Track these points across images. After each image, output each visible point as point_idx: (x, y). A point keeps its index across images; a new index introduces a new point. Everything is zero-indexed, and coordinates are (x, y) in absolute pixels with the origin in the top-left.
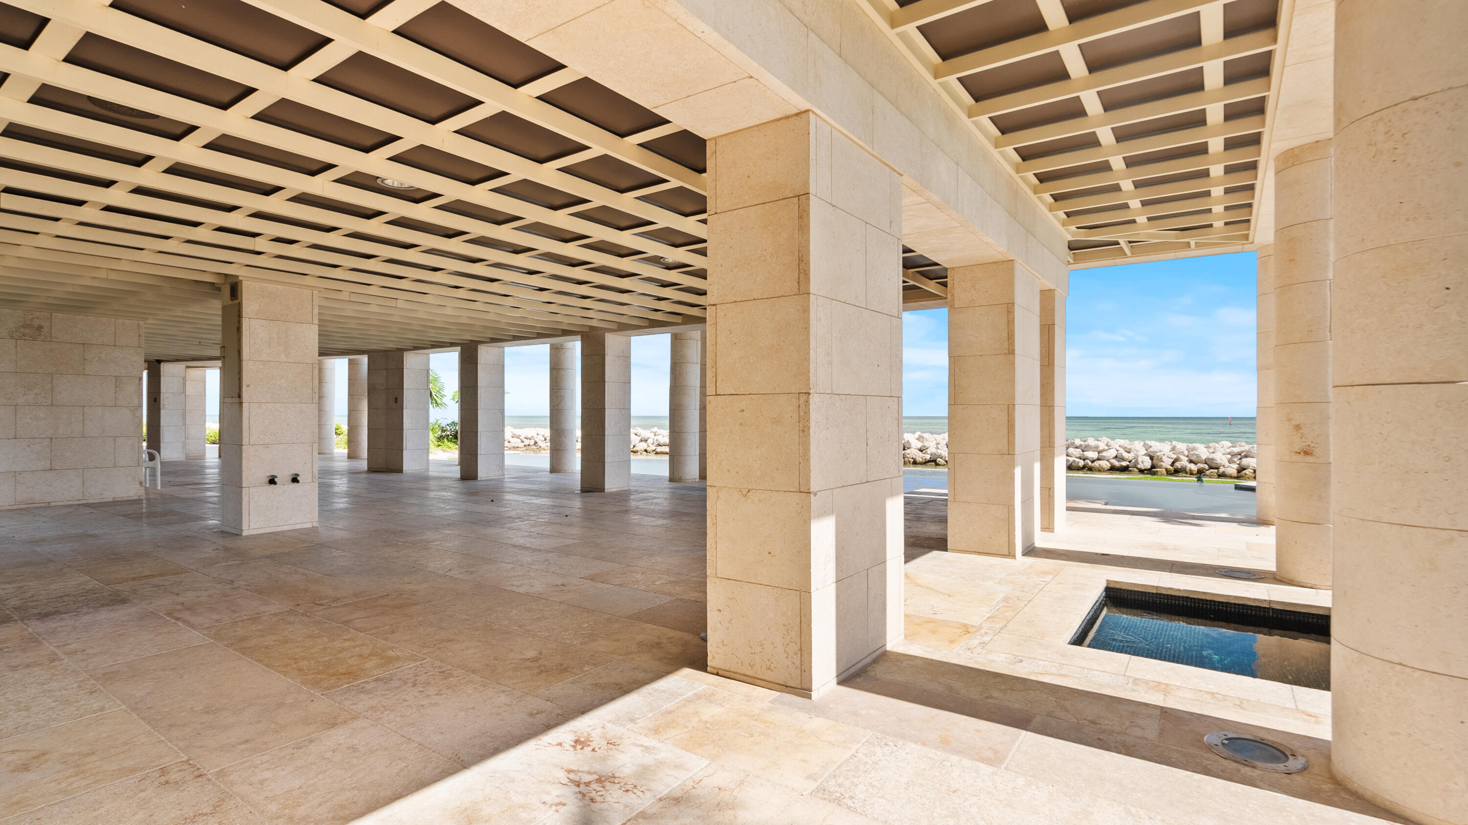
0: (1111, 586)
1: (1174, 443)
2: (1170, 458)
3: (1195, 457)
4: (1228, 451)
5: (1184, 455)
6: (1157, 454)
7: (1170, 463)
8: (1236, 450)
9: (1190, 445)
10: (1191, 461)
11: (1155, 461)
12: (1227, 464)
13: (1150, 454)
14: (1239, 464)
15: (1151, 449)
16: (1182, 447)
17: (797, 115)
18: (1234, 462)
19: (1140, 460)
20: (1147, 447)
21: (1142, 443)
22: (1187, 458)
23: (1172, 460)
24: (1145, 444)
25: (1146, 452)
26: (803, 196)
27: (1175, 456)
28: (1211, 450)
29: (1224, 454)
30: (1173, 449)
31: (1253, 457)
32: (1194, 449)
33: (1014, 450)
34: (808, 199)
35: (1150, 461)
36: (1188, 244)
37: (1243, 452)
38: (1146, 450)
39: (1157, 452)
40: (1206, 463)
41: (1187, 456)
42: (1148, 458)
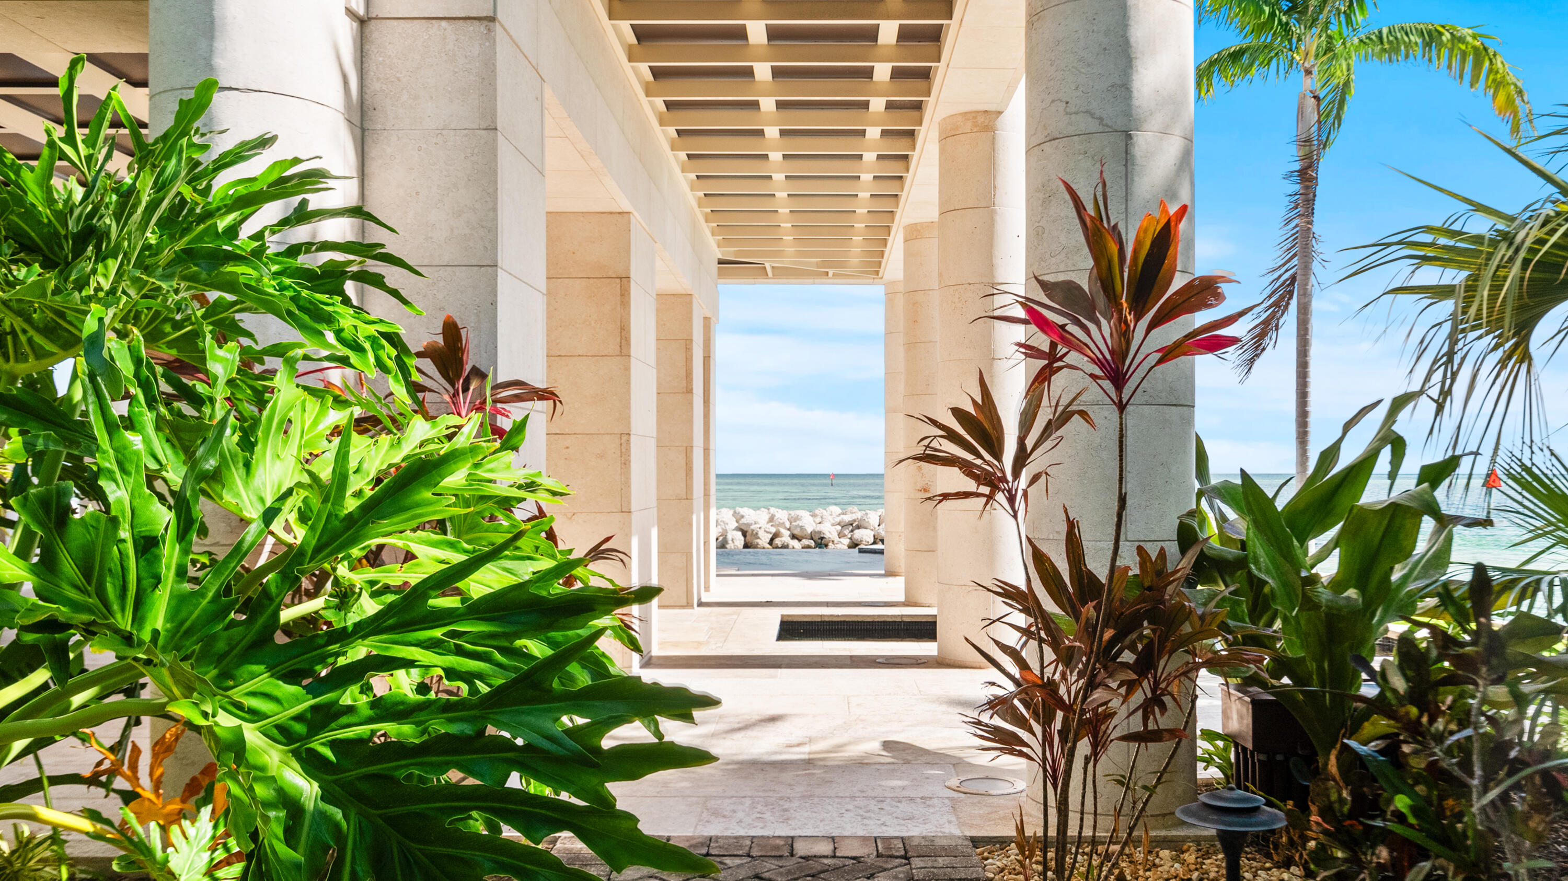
0: (785, 619)
1: (772, 510)
2: (768, 532)
3: (799, 529)
4: (838, 519)
5: (785, 528)
6: (752, 527)
7: (768, 541)
8: (847, 518)
9: (793, 513)
10: (794, 537)
11: (748, 538)
12: (836, 539)
13: (743, 527)
14: (851, 539)
15: (743, 521)
16: (782, 515)
17: (620, 213)
18: (845, 536)
19: (729, 537)
20: (738, 517)
21: (731, 512)
22: (789, 533)
23: (770, 536)
24: (735, 512)
25: (736, 525)
26: (624, 279)
27: (773, 530)
28: (818, 520)
29: (833, 525)
30: (771, 519)
31: (866, 528)
32: (797, 518)
33: (692, 494)
34: (629, 282)
35: (742, 538)
36: (827, 273)
37: (855, 521)
38: (737, 522)
39: (751, 524)
40: (812, 539)
41: (789, 529)
42: (740, 533)
